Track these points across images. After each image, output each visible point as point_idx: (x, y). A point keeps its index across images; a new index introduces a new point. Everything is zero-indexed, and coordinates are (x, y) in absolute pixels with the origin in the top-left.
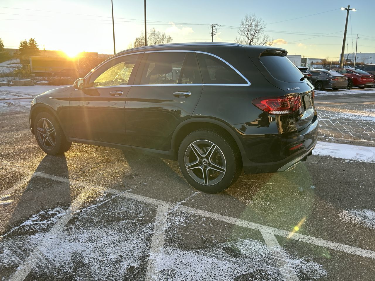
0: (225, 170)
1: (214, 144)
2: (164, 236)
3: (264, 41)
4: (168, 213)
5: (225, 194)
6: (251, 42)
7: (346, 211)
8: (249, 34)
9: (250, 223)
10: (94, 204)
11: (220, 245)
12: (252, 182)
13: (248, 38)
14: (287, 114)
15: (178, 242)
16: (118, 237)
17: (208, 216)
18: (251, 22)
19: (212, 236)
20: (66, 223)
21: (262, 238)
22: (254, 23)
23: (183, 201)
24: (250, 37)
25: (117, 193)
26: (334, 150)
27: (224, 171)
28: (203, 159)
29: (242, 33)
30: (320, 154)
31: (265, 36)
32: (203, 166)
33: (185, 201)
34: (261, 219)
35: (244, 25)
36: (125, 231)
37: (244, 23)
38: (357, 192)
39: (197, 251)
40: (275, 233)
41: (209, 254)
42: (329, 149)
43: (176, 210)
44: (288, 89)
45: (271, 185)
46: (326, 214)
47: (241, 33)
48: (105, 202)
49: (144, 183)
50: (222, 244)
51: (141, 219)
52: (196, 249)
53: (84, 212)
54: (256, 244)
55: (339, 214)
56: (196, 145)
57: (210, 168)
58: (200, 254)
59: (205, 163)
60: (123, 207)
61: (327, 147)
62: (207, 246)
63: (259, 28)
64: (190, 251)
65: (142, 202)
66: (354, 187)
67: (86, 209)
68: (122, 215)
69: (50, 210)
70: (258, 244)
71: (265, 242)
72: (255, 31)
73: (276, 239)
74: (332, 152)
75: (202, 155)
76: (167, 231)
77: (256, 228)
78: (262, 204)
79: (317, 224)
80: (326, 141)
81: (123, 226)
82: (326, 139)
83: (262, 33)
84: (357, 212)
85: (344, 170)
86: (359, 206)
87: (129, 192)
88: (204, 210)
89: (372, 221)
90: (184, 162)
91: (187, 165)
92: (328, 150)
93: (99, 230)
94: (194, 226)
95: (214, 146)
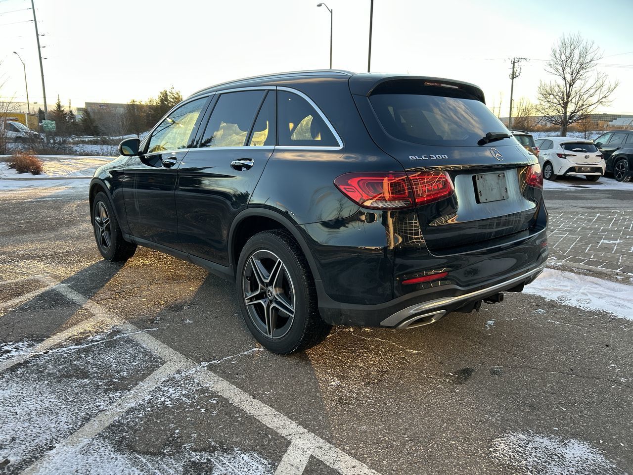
0: (294, 311)
1: (279, 259)
2: (117, 418)
3: (598, 84)
4: (168, 379)
5: (305, 358)
6: (570, 87)
7: (521, 435)
8: (568, 70)
9: (288, 422)
10: (76, 345)
11: (189, 454)
12: (379, 344)
13: (565, 78)
14: (400, 208)
15: (124, 434)
16: (47, 405)
17: (228, 395)
18: (572, 48)
19: (193, 435)
20: (5, 368)
21: (281, 457)
22: (577, 52)
23: (216, 362)
24: (569, 78)
25: (129, 330)
26: (627, 300)
27: (292, 312)
28: (267, 287)
29: (552, 70)
31: (598, 74)
32: (268, 301)
33: (219, 362)
34: (321, 418)
35: (558, 56)
36: (68, 397)
37: (558, 51)
38: (594, 397)
39: (136, 458)
40: (318, 453)
41: (151, 467)
42: (616, 298)
43: (187, 376)
44: (410, 157)
45: (412, 355)
46: (469, 433)
47: (549, 69)
48: (97, 343)
49: (188, 321)
50: (194, 454)
51: (117, 380)
52: (139, 452)
53: (48, 356)
54: (254, 467)
55: (499, 439)
56: (258, 259)
57: (274, 305)
58: (135, 463)
59: (269, 294)
60: (113, 356)
61: (612, 293)
62: (165, 451)
63: (589, 58)
64: (126, 456)
65: (150, 352)
66: (595, 385)
67: (58, 350)
68: (95, 369)
69: (11, 343)
70: (260, 467)
71: (277, 466)
72: (578, 66)
73: (304, 466)
74: (619, 306)
75: (265, 278)
76: (132, 410)
77: (290, 435)
78: (353, 388)
79: (426, 450)
80: (617, 280)
81: (76, 387)
82: (619, 277)
83: (592, 68)
84: (546, 442)
85: (607, 346)
86: (567, 430)
87: (149, 332)
88: (233, 383)
89: (566, 471)
90: (242, 289)
91: (247, 296)
92: (614, 300)
93: (35, 388)
94: (184, 409)
95: (280, 263)
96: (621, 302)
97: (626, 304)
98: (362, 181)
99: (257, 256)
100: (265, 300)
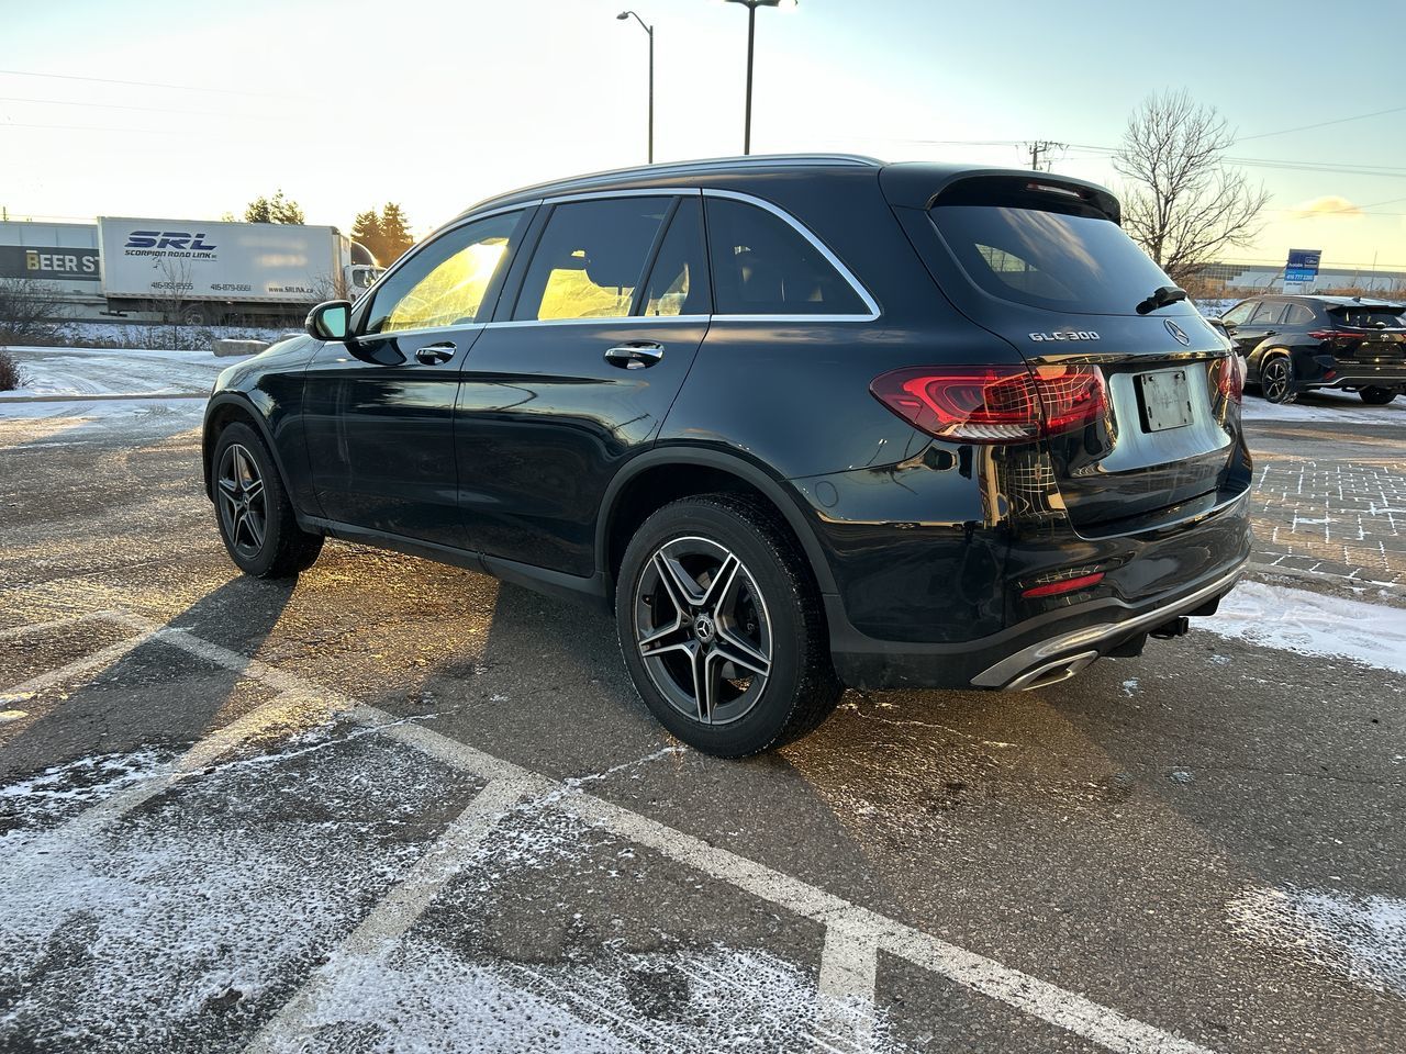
0: (769, 664)
1: (731, 555)
2: (434, 896)
3: (1225, 200)
4: (508, 814)
6: (1166, 203)
7: (1275, 893)
8: (1162, 169)
9: (803, 888)
10: (269, 753)
11: (625, 959)
12: (924, 732)
13: (1156, 186)
15: (467, 926)
16: (267, 878)
17: (654, 840)
18: (1170, 124)
19: (615, 922)
20: (132, 807)
21: (818, 955)
22: (1181, 129)
23: (596, 777)
24: (1163, 183)
25: (376, 721)
26: (1380, 634)
27: (763, 666)
28: (696, 615)
29: (1129, 167)
30: (1302, 649)
31: (1226, 177)
32: (698, 645)
33: (603, 777)
34: (866, 878)
35: (1142, 138)
36: (307, 859)
37: (1142, 128)
38: (1385, 818)
39: (514, 971)
40: (888, 944)
41: (555, 987)
42: (1357, 630)
43: (547, 808)
44: (1032, 335)
45: (999, 751)
46: (1175, 893)
47: (1123, 165)
48: (314, 749)
49: (497, 697)
50: (633, 957)
51: (396, 822)
52: (517, 960)
53: (217, 778)
54: (772, 978)
55: (1237, 902)
56: (675, 558)
57: (717, 652)
58: (518, 981)
59: (701, 632)
60: (363, 774)
62: (571, 955)
63: (1204, 144)
64: (490, 968)
65: (442, 763)
66: (1380, 795)
67: (234, 766)
68: (337, 801)
69: (117, 755)
70: (783, 976)
71: (818, 973)
72: (1184, 160)
73: (874, 970)
74: (1367, 645)
75: (692, 597)
76: (456, 881)
77: (818, 913)
78: (908, 819)
79: (1103, 929)
80: (1353, 596)
81: (313, 839)
82: (1356, 589)
83: (1213, 166)
84: (1327, 903)
85: (1375, 721)
86: (1358, 880)
87: (420, 722)
88: (653, 817)
89: (1384, 952)
90: (633, 624)
91: (643, 637)
92: (1353, 634)
93: (221, 843)
94: (573, 874)
95: (733, 562)
96: (1370, 638)
97: (1380, 641)
98: (938, 385)
99: (672, 551)
100: (692, 643)
